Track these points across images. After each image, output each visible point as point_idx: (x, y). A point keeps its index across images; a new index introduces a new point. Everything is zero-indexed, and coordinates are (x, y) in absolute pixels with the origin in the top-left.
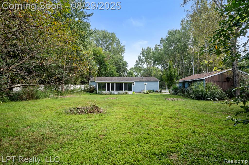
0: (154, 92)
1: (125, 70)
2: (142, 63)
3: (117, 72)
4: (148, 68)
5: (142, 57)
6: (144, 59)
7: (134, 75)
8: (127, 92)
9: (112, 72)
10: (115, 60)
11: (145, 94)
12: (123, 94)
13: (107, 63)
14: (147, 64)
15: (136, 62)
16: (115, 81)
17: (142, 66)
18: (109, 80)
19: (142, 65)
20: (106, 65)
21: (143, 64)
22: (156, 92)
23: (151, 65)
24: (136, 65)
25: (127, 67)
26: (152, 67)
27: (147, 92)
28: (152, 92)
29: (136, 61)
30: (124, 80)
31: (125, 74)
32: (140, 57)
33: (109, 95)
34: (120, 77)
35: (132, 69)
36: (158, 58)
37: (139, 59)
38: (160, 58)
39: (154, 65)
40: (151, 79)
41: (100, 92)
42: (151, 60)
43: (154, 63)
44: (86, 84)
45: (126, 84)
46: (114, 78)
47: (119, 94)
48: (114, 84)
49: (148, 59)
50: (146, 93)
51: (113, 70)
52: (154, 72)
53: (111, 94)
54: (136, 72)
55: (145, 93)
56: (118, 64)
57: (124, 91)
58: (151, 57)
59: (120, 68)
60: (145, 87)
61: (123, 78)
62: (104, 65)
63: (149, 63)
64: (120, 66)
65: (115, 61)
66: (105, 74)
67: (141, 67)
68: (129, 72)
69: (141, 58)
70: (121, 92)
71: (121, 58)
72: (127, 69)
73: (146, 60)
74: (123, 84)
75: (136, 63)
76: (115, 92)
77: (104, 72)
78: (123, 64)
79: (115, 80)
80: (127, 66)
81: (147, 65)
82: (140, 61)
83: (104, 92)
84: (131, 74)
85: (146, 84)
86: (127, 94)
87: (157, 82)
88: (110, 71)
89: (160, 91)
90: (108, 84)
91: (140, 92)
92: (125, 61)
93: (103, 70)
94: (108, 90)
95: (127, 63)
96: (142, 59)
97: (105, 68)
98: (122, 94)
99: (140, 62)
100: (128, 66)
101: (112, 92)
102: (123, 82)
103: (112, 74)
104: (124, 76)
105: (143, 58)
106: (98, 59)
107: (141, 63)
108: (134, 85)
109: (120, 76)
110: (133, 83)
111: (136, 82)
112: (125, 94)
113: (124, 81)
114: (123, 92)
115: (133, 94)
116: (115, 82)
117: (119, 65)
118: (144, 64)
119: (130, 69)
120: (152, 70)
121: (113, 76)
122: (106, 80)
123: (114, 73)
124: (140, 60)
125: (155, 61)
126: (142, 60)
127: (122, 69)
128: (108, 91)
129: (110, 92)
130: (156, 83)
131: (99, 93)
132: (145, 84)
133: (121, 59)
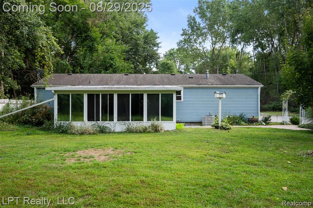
0: (243, 123)
1: (152, 57)
2: (198, 37)
3: (127, 60)
4: (216, 52)
5: (198, 20)
6: (204, 25)
7: (175, 71)
8: (156, 123)
9: (112, 59)
10: (123, 26)
11: (218, 131)
12: (144, 131)
13: (95, 33)
14: (212, 39)
15: (182, 35)
16: (116, 87)
17: (198, 46)
18: (100, 83)
19: (198, 42)
20: (93, 40)
21: (200, 40)
22: (252, 121)
23: (224, 42)
24: (181, 42)
25: (155, 48)
26: (226, 49)
27: (224, 124)
28: (238, 123)
29: (182, 32)
30: (147, 84)
31: (152, 67)
32: (194, 19)
33: (94, 134)
34: (133, 75)
35: (170, 55)
36: (246, 22)
37: (190, 25)
38: (253, 21)
39: (234, 41)
40: (232, 79)
41: (64, 123)
42: (224, 27)
43: (233, 36)
44: (23, 97)
45: (153, 97)
46: (116, 76)
47: (130, 131)
48: (112, 96)
49: (216, 27)
50: (223, 128)
51: (115, 55)
52: (233, 62)
53: (102, 131)
54: (182, 63)
55: (217, 127)
56: (132, 38)
57: (149, 119)
58: (224, 19)
59: (137, 49)
60: (218, 107)
61: (144, 78)
62: (88, 38)
63: (218, 37)
64: (137, 45)
65: (121, 28)
66: (91, 66)
67: (197, 49)
68: (164, 63)
69: (196, 22)
70: (135, 124)
71: (138, 22)
72: (157, 54)
73: (211, 27)
74: (142, 95)
75: (182, 38)
76: (117, 125)
77: (88, 61)
78: (146, 38)
79: (118, 83)
80: (158, 44)
81: (214, 43)
82: (194, 32)
83: (77, 125)
84: (169, 68)
85: (221, 96)
86: (156, 130)
87: (255, 90)
88: (105, 58)
89: (266, 121)
90: (92, 97)
91: (200, 123)
92: (152, 30)
93: (85, 54)
94: (90, 118)
95: (158, 35)
96: (199, 24)
97: (92, 49)
98: (140, 132)
99: (193, 34)
100: (160, 45)
101: (107, 124)
102: (145, 91)
103: (111, 66)
104: (147, 71)
105: (200, 22)
106: (69, 20)
107: (195, 38)
108: (179, 98)
109: (137, 71)
110: (178, 93)
111: (187, 90)
112: (149, 132)
113: (146, 86)
114: (145, 123)
115: (177, 131)
116: (115, 91)
117: (133, 42)
118: (204, 41)
119: (165, 56)
120: (225, 59)
121: (115, 72)
122: (89, 84)
123: (119, 63)
124: (192, 28)
125: (237, 31)
126: (198, 29)
127: (143, 52)
128: (93, 123)
129: (100, 123)
130: (251, 92)
131: (60, 127)
132: (218, 96)
133: (139, 25)
